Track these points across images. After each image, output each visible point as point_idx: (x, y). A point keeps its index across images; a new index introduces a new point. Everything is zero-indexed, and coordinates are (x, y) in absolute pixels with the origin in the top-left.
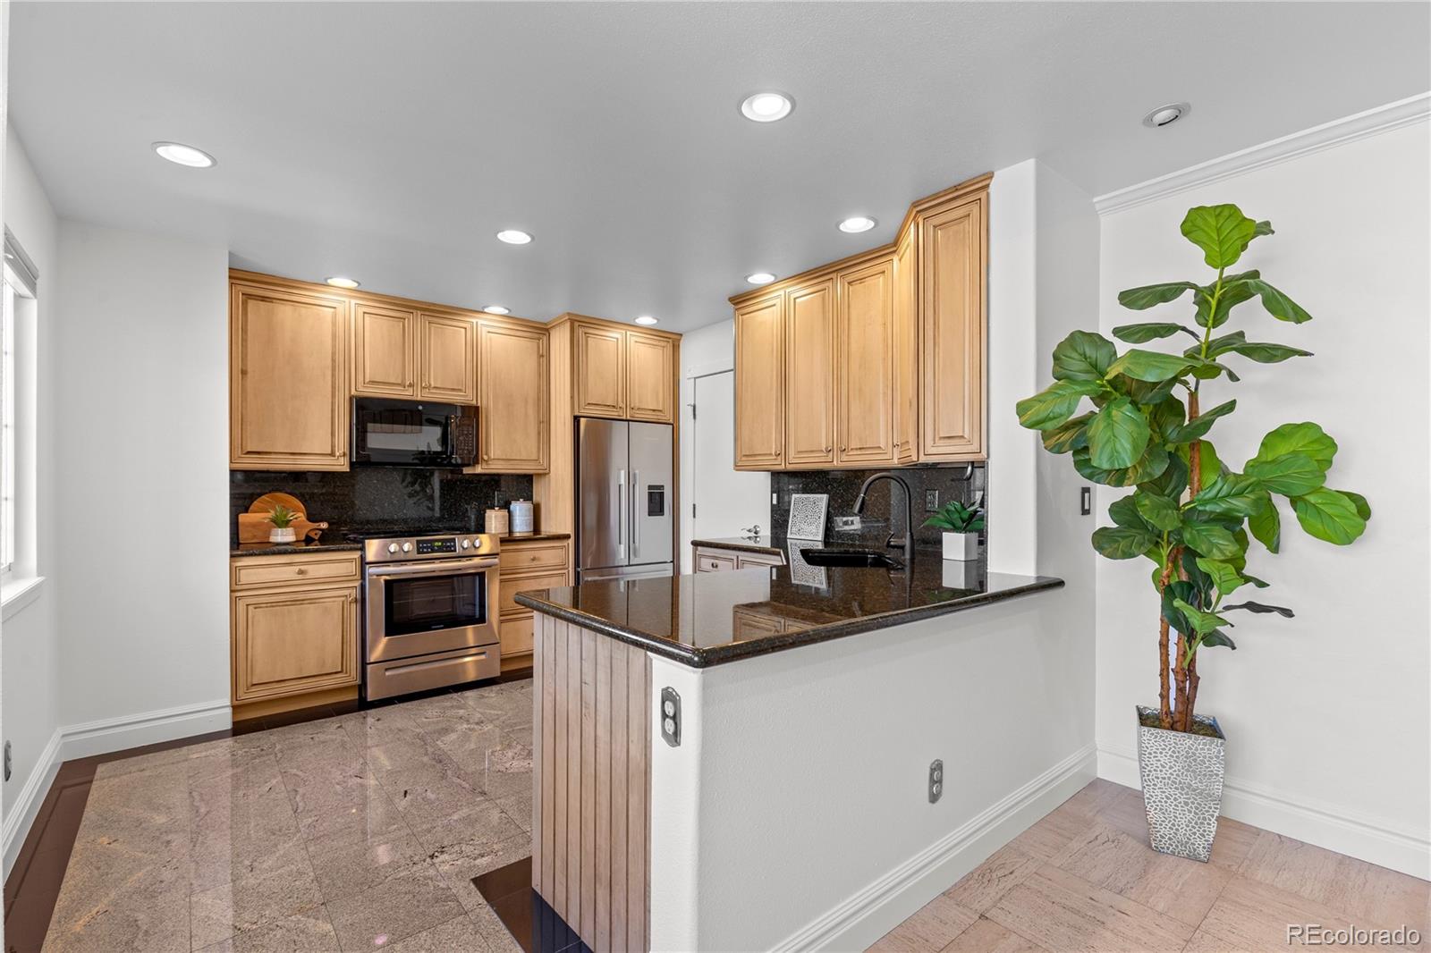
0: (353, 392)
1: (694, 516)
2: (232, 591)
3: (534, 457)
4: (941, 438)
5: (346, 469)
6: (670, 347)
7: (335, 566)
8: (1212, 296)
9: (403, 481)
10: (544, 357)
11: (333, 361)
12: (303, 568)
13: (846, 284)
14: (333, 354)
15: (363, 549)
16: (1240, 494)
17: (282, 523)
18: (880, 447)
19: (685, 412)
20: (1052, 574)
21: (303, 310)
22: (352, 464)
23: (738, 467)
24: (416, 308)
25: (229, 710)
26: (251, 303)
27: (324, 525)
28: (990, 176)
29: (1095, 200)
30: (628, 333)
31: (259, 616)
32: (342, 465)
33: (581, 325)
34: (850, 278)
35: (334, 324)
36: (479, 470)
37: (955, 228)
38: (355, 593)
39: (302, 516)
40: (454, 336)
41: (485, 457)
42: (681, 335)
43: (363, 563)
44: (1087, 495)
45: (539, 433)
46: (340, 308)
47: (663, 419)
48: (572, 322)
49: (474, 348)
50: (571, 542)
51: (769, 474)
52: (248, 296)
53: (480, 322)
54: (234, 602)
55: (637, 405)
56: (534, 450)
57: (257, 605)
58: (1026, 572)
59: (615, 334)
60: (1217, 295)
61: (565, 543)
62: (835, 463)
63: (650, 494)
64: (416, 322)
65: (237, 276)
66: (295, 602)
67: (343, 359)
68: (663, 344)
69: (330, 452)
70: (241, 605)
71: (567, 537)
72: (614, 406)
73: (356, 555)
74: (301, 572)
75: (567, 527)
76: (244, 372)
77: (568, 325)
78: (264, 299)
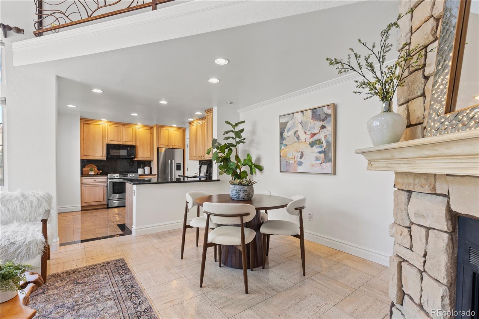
0: (107, 143)
1: (188, 170)
2: (81, 183)
3: (149, 157)
5: (105, 159)
6: (182, 132)
7: (102, 179)
9: (128, 162)
10: (152, 134)
11: (102, 136)
12: (95, 179)
14: (102, 135)
15: (108, 176)
17: (92, 171)
19: (186, 146)
20: (219, 179)
21: (96, 126)
22: (106, 158)
23: (190, 160)
24: (121, 124)
25: (80, 207)
26: (85, 125)
27: (101, 171)
28: (212, 108)
29: (238, 110)
30: (172, 128)
31: (87, 189)
32: (104, 158)
33: (159, 127)
35: (102, 128)
36: (136, 159)
37: (210, 116)
38: (106, 185)
39: (96, 169)
40: (130, 130)
41: (137, 157)
42: (186, 128)
43: (108, 179)
45: (151, 151)
46: (104, 125)
47: (180, 148)
48: (157, 126)
49: (135, 133)
50: (157, 176)
51: (199, 161)
52: (84, 123)
53: (136, 126)
54: (81, 186)
55: (174, 145)
56: (150, 155)
57: (86, 187)
58: (216, 179)
59: (169, 129)
61: (155, 176)
62: (203, 159)
63: (177, 165)
64: (121, 127)
65: (82, 119)
66: (94, 186)
67: (104, 135)
68: (180, 130)
69: (101, 155)
70: (83, 186)
71: (156, 175)
72: (167, 145)
73: (107, 177)
74: (95, 180)
75: (156, 173)
76: (83, 139)
77: (156, 127)
78: (87, 124)
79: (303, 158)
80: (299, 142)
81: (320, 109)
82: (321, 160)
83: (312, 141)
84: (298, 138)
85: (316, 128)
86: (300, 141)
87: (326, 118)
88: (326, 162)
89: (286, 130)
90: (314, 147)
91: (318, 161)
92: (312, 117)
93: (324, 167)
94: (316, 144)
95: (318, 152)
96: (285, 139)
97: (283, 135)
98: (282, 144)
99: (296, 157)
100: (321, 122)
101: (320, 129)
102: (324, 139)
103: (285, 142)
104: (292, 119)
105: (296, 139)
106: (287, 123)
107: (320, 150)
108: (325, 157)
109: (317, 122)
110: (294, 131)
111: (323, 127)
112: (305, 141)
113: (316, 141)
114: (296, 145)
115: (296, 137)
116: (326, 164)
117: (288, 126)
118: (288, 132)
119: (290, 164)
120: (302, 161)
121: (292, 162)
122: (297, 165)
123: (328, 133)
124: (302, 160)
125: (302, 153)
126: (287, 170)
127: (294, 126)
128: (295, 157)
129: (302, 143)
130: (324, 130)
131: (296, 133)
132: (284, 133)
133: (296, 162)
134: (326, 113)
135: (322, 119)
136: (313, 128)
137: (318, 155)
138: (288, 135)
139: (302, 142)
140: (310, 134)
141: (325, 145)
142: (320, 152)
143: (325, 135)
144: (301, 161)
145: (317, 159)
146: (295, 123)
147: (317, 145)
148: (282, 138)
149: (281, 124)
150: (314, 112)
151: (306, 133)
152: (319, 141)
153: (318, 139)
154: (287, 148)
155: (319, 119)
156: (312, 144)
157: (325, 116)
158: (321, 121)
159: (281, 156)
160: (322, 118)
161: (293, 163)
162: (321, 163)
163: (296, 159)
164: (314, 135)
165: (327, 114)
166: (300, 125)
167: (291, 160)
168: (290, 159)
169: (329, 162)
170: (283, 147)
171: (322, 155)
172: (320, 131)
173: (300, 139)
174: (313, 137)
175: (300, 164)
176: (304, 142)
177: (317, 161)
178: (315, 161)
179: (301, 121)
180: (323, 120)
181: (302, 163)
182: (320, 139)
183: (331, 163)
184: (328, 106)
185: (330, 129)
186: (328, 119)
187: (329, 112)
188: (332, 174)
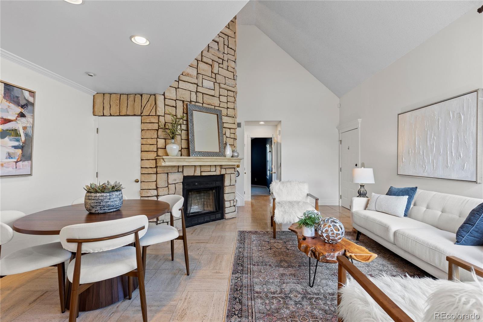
81: (19, 90)
82: (17, 158)
83: (3, 130)
85: (10, 113)
87: (26, 105)
88: (24, 161)
90: (6, 139)
91: (12, 158)
92: (5, 94)
93: (21, 167)
94: (10, 135)
95: (12, 147)
100: (20, 108)
101: (17, 117)
102: (22, 131)
107: (16, 144)
108: (23, 155)
109: (12, 105)
111: (22, 115)
113: (9, 130)
116: (24, 163)
123: (28, 125)
130: (23, 119)
134: (26, 98)
136: (6, 111)
137: (12, 150)
140: (1, 118)
141: (23, 138)
142: (16, 147)
143: (24, 125)
145: (10, 156)
147: (11, 137)
150: (8, 89)
152: (15, 133)
153: (13, 128)
155: (17, 103)
156: (3, 134)
157: (25, 102)
158: (19, 106)
160: (22, 102)
162: (16, 162)
164: (6, 121)
165: (27, 101)
169: (28, 160)
171: (19, 151)
172: (16, 119)
174: (5, 123)
177: (9, 158)
178: (6, 158)
180: (22, 107)
182: (16, 130)
183: (30, 162)
184: (30, 91)
185: (31, 120)
186: (30, 107)
187: (31, 99)
188: (31, 175)
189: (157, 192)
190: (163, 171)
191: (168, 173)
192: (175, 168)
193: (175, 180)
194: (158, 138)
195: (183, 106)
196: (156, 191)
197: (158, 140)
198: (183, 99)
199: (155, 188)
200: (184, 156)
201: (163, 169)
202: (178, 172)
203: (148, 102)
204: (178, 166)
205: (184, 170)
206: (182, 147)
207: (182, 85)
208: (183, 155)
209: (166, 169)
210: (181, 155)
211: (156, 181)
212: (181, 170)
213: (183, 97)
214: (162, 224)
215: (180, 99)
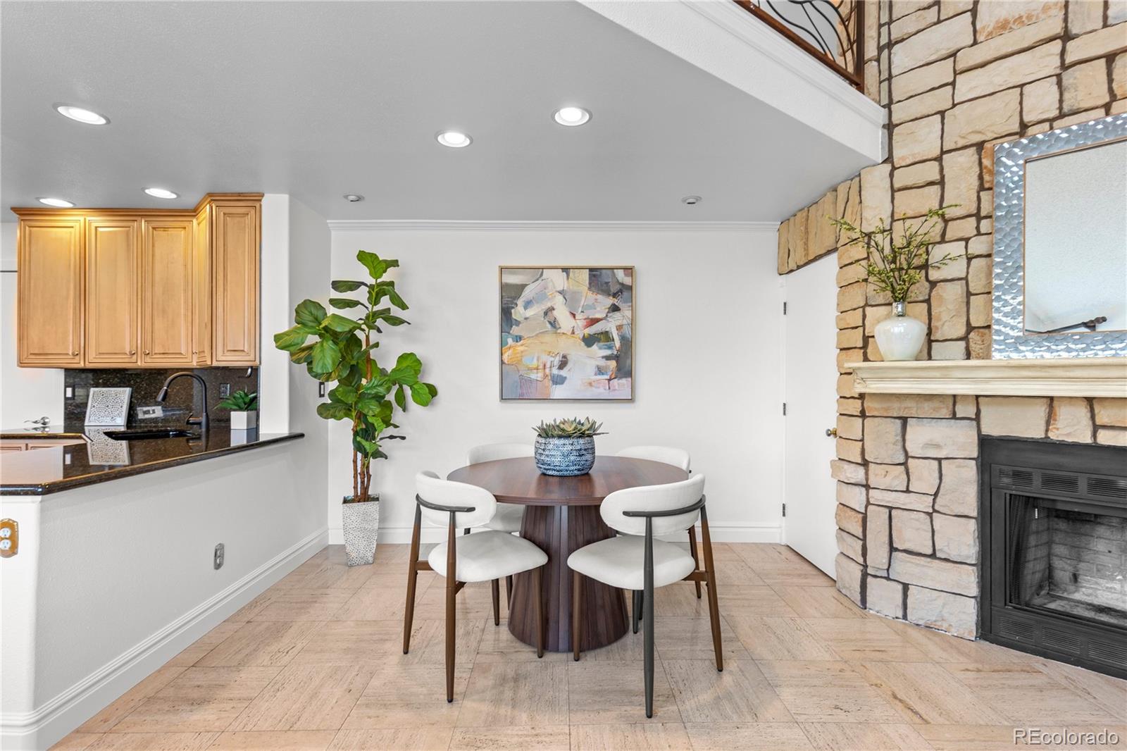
4: (228, 351)
8: (373, 290)
13: (150, 228)
16: (381, 385)
18: (181, 354)
20: (298, 431)
23: (22, 364)
28: (262, 195)
29: (328, 221)
34: (155, 225)
37: (238, 219)
44: (322, 386)
51: (64, 371)
58: (284, 431)
60: (375, 291)
62: (139, 363)
79: (566, 369)
80: (556, 333)
81: (609, 272)
82: (610, 373)
83: (589, 335)
84: (554, 324)
85: (598, 309)
86: (559, 331)
87: (621, 291)
88: (621, 378)
89: (520, 302)
90: (595, 347)
91: (603, 374)
92: (590, 284)
93: (617, 387)
94: (599, 340)
95: (603, 357)
96: (518, 323)
97: (511, 314)
98: (509, 333)
99: (548, 365)
100: (611, 298)
101: (608, 312)
102: (616, 332)
103: (515, 330)
104: (537, 280)
105: (549, 326)
106: (523, 287)
107: (608, 352)
108: (619, 368)
109: (600, 297)
110: (545, 307)
111: (615, 308)
112: (573, 333)
113: (598, 334)
114: (548, 338)
115: (550, 323)
116: (620, 381)
117: (527, 294)
118: (526, 308)
119: (531, 381)
120: (565, 375)
121: (534, 376)
122: (551, 382)
123: (625, 322)
124: (563, 373)
125: (564, 357)
126: (522, 394)
127: (541, 297)
128: (545, 366)
129: (564, 336)
130: (617, 314)
131: (549, 313)
132: (513, 308)
133: (547, 376)
134: (620, 281)
135: (611, 293)
136: (593, 307)
137: (603, 363)
138: (527, 316)
139: (563, 333)
140: (585, 319)
141: (617, 343)
142: (608, 358)
143: (618, 323)
144: (561, 376)
145: (600, 371)
146: (546, 291)
147: (601, 344)
148: (507, 320)
149: (504, 287)
150: (594, 276)
151: (574, 316)
152: (606, 336)
153: (604, 330)
154: (522, 345)
155: (606, 292)
156: (589, 341)
157: (618, 287)
158: (609, 295)
159: (506, 361)
160: (614, 289)
161: (538, 379)
162: (609, 380)
163: (547, 371)
164: (593, 322)
165: (622, 284)
166: (560, 298)
167: (535, 371)
168: (530, 369)
169: (626, 377)
170: (510, 341)
171: (613, 364)
172: (607, 316)
173: (560, 328)
174: (592, 325)
175: (559, 381)
176: (569, 333)
177: (599, 374)
178: (596, 374)
179: (562, 289)
180: (615, 295)
181: (565, 378)
182: (607, 332)
183: (630, 379)
184: (625, 269)
185: (628, 313)
186: (626, 294)
187: (627, 281)
188: (631, 400)
189: (867, 473)
190: (886, 409)
191: (904, 420)
192: (936, 404)
193: (938, 446)
194: (867, 305)
195: (980, 163)
196: (861, 470)
197: (868, 310)
198: (977, 138)
199: (859, 461)
200: (978, 357)
201: (885, 405)
202: (954, 417)
203: (847, 203)
204: (954, 396)
205: (983, 414)
206: (974, 324)
207: (968, 86)
208: (973, 354)
209: (896, 405)
210: (968, 356)
211: (862, 440)
212: (966, 410)
213: (977, 128)
214: (884, 580)
215: (961, 143)
